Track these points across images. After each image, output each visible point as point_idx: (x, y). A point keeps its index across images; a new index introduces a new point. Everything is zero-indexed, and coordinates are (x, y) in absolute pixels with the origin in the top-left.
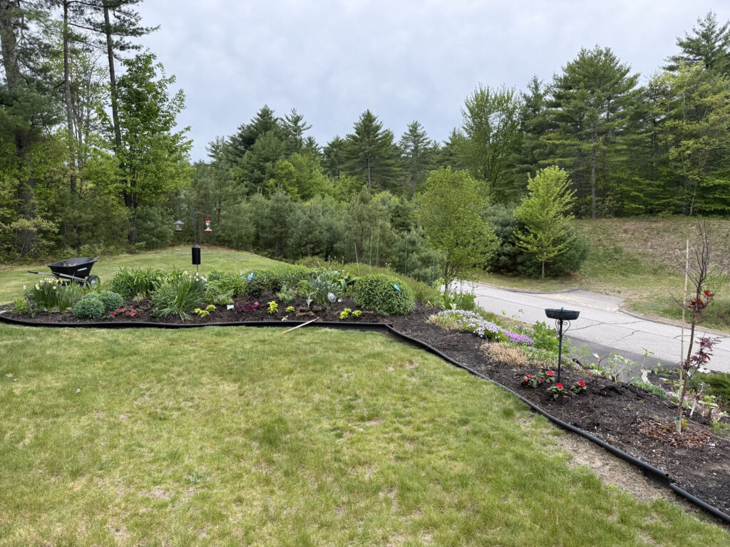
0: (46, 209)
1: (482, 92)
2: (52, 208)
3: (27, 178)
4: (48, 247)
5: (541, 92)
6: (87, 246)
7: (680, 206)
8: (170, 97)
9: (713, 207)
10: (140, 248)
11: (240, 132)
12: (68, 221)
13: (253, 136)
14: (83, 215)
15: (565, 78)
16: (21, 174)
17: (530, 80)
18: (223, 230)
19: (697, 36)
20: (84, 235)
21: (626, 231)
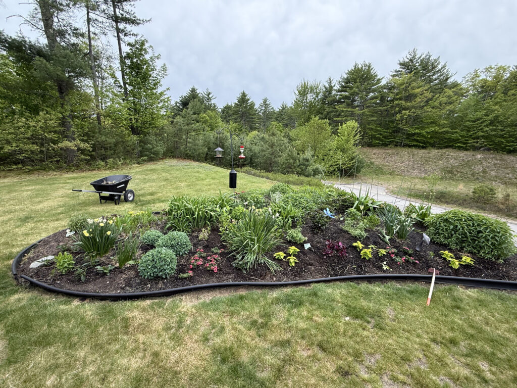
0: (82, 135)
1: (305, 84)
2: (86, 134)
3: (68, 113)
4: (85, 160)
5: (333, 85)
6: (112, 160)
7: (398, 143)
8: (158, 68)
9: (414, 143)
10: (144, 161)
11: (181, 99)
12: (97, 143)
13: (187, 102)
14: (108, 139)
15: (347, 78)
16: (63, 110)
17: (327, 79)
18: (190, 150)
19: (408, 60)
20: (109, 153)
21: (374, 154)
